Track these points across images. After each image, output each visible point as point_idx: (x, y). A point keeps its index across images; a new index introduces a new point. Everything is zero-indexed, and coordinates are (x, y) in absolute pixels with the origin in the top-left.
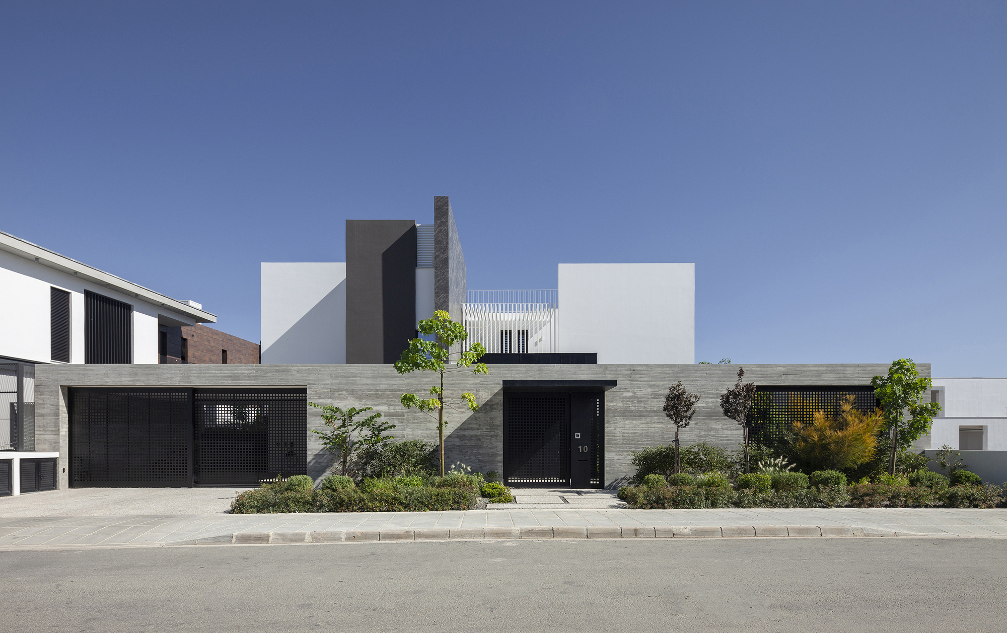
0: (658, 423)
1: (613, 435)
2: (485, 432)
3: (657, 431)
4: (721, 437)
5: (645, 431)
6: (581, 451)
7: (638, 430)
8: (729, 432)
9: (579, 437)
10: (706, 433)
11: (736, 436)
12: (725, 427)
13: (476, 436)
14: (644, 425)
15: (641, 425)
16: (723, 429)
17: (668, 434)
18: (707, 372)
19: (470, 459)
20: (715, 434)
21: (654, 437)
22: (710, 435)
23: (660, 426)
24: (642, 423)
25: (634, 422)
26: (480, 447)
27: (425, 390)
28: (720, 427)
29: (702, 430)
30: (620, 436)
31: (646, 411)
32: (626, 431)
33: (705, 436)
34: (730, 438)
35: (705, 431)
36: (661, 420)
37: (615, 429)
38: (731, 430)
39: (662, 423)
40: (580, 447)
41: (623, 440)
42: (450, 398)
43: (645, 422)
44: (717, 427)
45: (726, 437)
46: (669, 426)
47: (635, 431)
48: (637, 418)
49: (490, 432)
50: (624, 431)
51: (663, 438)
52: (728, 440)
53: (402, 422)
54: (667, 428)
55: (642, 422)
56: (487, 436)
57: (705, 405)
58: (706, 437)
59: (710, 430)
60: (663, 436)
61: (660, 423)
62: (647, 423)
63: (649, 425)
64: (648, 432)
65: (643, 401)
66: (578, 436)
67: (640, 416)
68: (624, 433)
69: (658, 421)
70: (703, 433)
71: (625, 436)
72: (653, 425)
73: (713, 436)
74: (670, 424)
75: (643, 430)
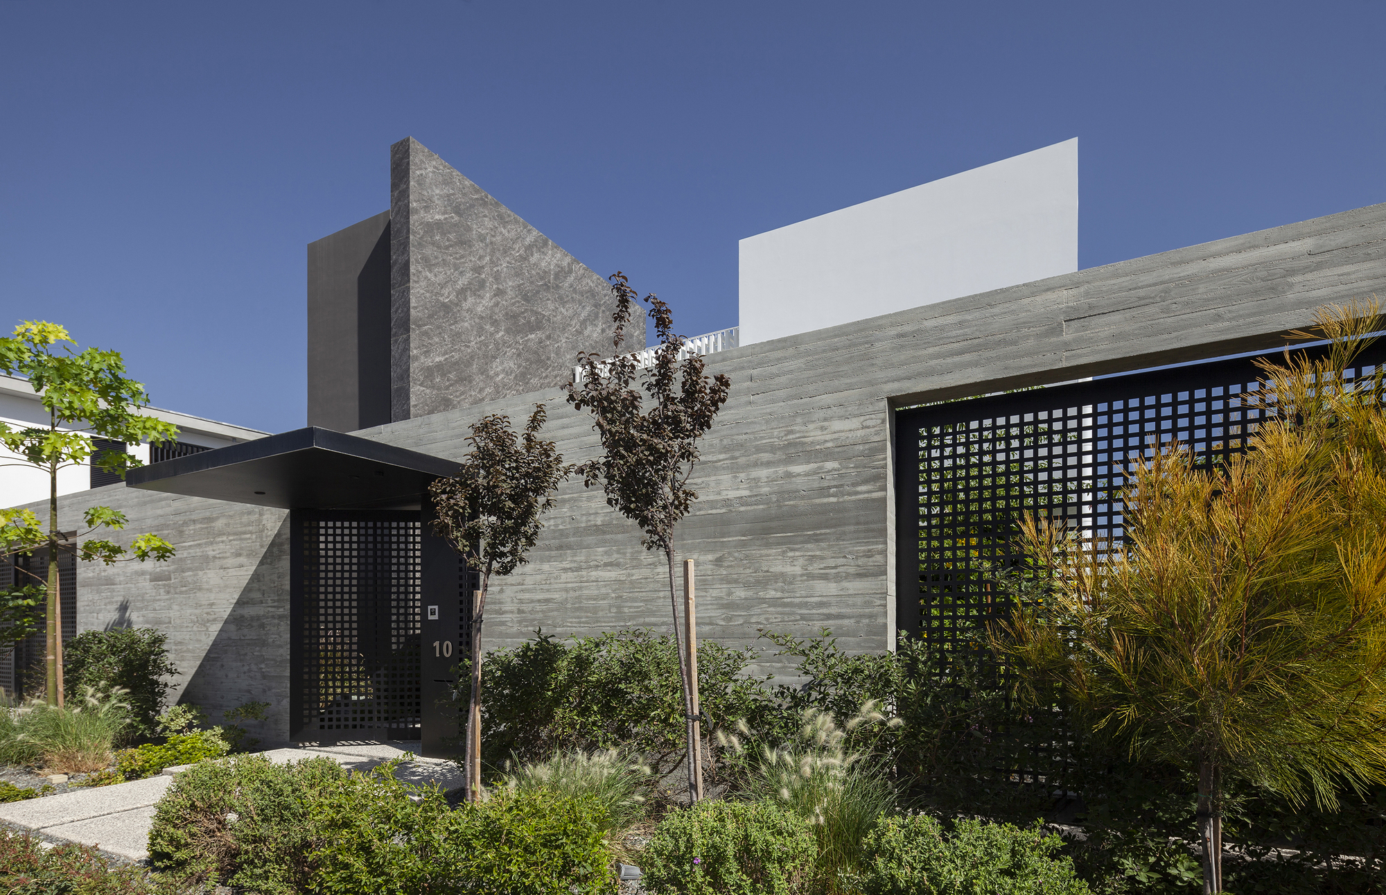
0: (606, 565)
1: (497, 607)
2: (270, 609)
3: (603, 591)
4: (800, 605)
5: (572, 594)
6: (438, 655)
7: (556, 591)
8: (832, 588)
9: (436, 617)
10: (750, 593)
11: (859, 600)
12: (815, 568)
13: (258, 618)
14: (570, 574)
15: (564, 576)
16: (811, 577)
17: (634, 600)
18: (755, 372)
19: (250, 671)
20: (779, 595)
21: (595, 610)
22: (763, 601)
23: (612, 574)
24: (565, 570)
25: (546, 567)
26: (264, 643)
27: (194, 521)
28: (797, 570)
29: (736, 581)
30: (512, 612)
31: (577, 532)
32: (527, 596)
33: (747, 604)
34: (833, 610)
35: (747, 585)
36: (616, 556)
37: (501, 591)
38: (838, 578)
39: (618, 565)
40: (437, 644)
41: (520, 622)
42: (224, 534)
43: (573, 565)
44: (789, 569)
45: (821, 605)
46: (637, 574)
47: (547, 596)
48: (553, 553)
49: (278, 607)
50: (521, 596)
51: (620, 616)
52: (829, 617)
53: (168, 592)
54: (631, 582)
55: (566, 565)
56: (273, 617)
57: (746, 493)
58: (749, 608)
59: (763, 583)
60: (619, 607)
61: (611, 564)
62: (579, 569)
63: (584, 573)
64: (579, 597)
65: (569, 500)
66: (433, 613)
67: (560, 548)
68: (521, 601)
69: (606, 559)
70: (740, 593)
71: (523, 612)
72: (594, 574)
73: (774, 602)
74: (637, 567)
75: (566, 590)
